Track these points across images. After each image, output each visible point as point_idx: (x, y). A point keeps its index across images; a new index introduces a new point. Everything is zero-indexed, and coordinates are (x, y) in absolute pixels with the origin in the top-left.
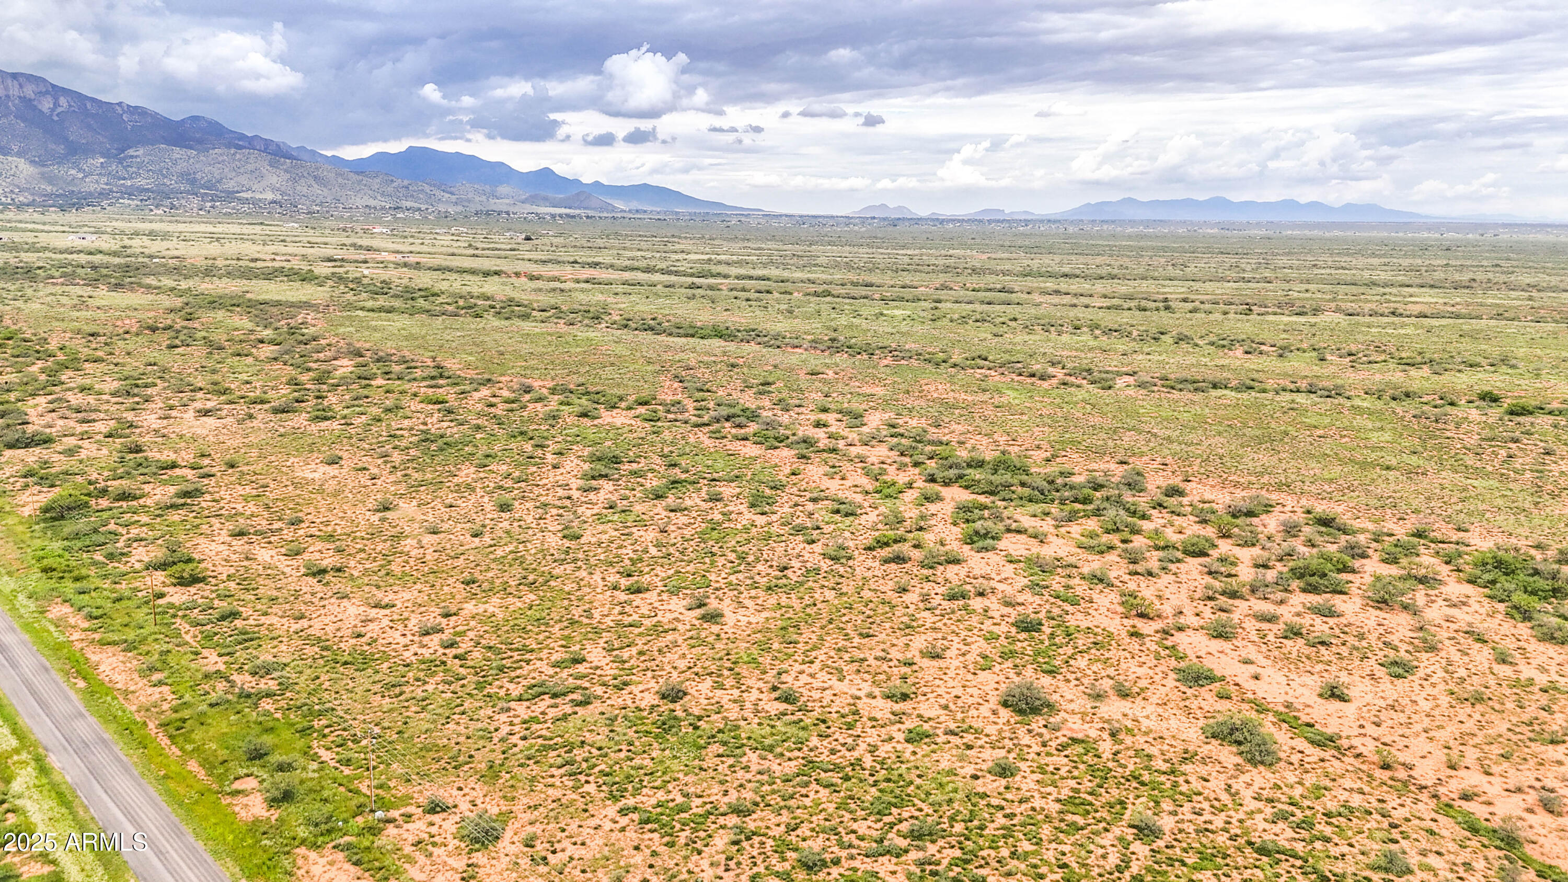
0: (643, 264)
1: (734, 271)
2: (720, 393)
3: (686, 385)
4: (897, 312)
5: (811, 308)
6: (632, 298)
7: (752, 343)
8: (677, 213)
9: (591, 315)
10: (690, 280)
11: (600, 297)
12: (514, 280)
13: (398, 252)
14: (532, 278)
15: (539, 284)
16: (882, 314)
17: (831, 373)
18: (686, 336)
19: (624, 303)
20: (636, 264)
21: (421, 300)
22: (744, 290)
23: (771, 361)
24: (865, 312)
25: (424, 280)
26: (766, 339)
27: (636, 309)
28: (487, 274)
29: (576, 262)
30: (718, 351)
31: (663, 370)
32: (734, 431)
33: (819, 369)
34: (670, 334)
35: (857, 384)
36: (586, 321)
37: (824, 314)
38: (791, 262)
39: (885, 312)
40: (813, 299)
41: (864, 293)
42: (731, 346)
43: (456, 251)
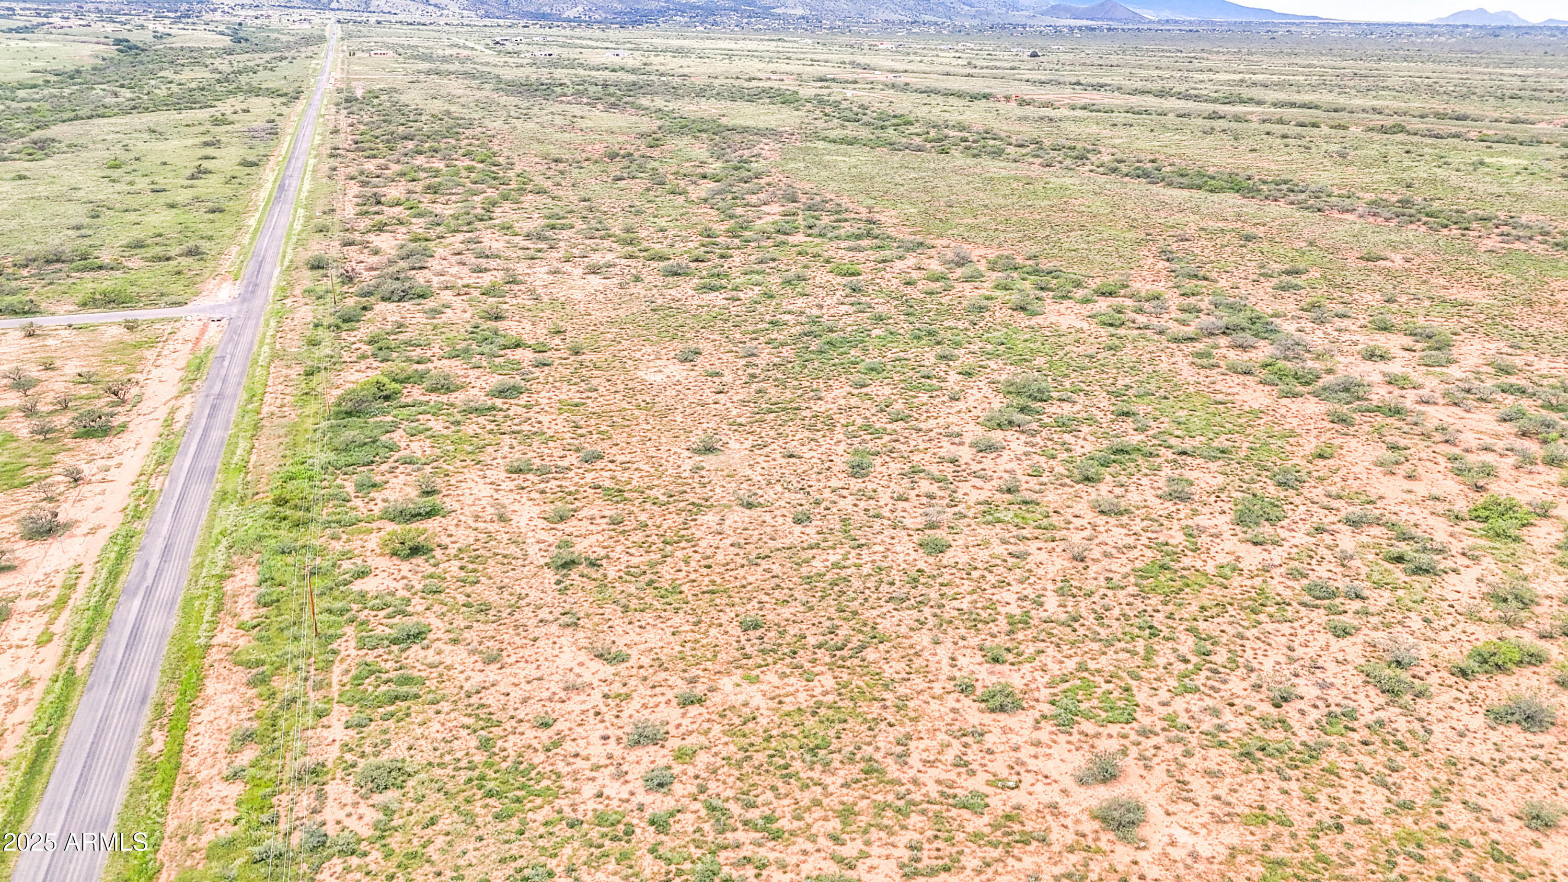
0: (1156, 86)
1: (1271, 95)
2: (1222, 283)
3: (1175, 266)
4: (1506, 161)
5: (1372, 151)
6: (1134, 131)
7: (1282, 202)
8: (1214, 23)
9: (1075, 153)
10: (1211, 107)
11: (1094, 129)
12: (1002, 106)
13: (892, 71)
14: (1023, 103)
15: (1029, 111)
16: (1482, 163)
17: (1398, 258)
18: (1190, 187)
19: (1120, 138)
20: (1149, 86)
21: (891, 130)
22: (1281, 121)
23: (1306, 234)
24: (1455, 159)
25: (904, 104)
26: (1303, 196)
27: (1134, 146)
28: (974, 98)
29: (1079, 84)
30: (1230, 213)
31: (1149, 238)
32: (1232, 354)
33: (1376, 251)
34: (1170, 184)
35: (1442, 281)
36: (1068, 162)
37: (1392, 160)
38: (1351, 83)
39: (1487, 160)
40: (1377, 136)
41: (1454, 130)
42: (1250, 206)
43: (952, 70)
